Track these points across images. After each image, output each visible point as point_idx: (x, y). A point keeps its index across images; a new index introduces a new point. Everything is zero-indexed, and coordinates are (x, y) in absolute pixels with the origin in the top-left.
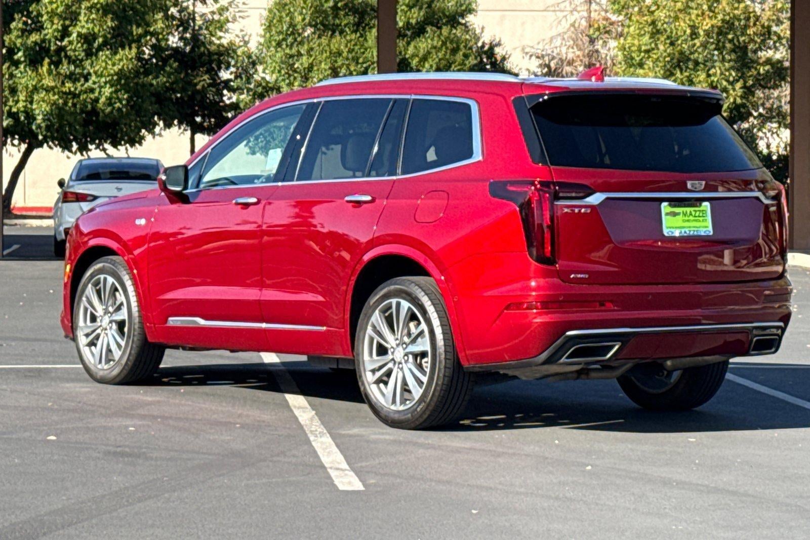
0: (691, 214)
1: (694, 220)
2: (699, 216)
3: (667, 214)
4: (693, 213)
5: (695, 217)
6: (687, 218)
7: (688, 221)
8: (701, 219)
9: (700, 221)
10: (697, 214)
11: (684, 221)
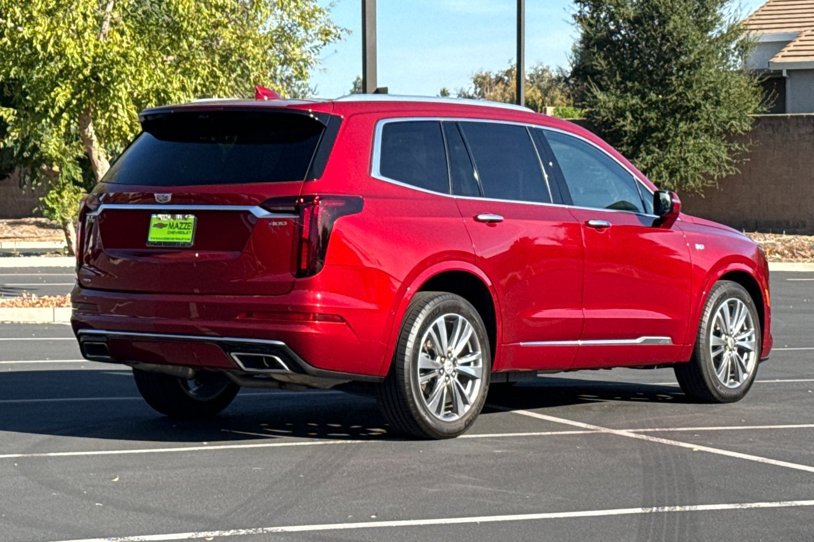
0: (177, 226)
1: (179, 233)
2: (184, 229)
3: (155, 226)
4: (179, 225)
5: (180, 229)
6: (172, 230)
7: (173, 233)
8: (185, 231)
9: (184, 233)
10: (183, 226)
11: (169, 233)
